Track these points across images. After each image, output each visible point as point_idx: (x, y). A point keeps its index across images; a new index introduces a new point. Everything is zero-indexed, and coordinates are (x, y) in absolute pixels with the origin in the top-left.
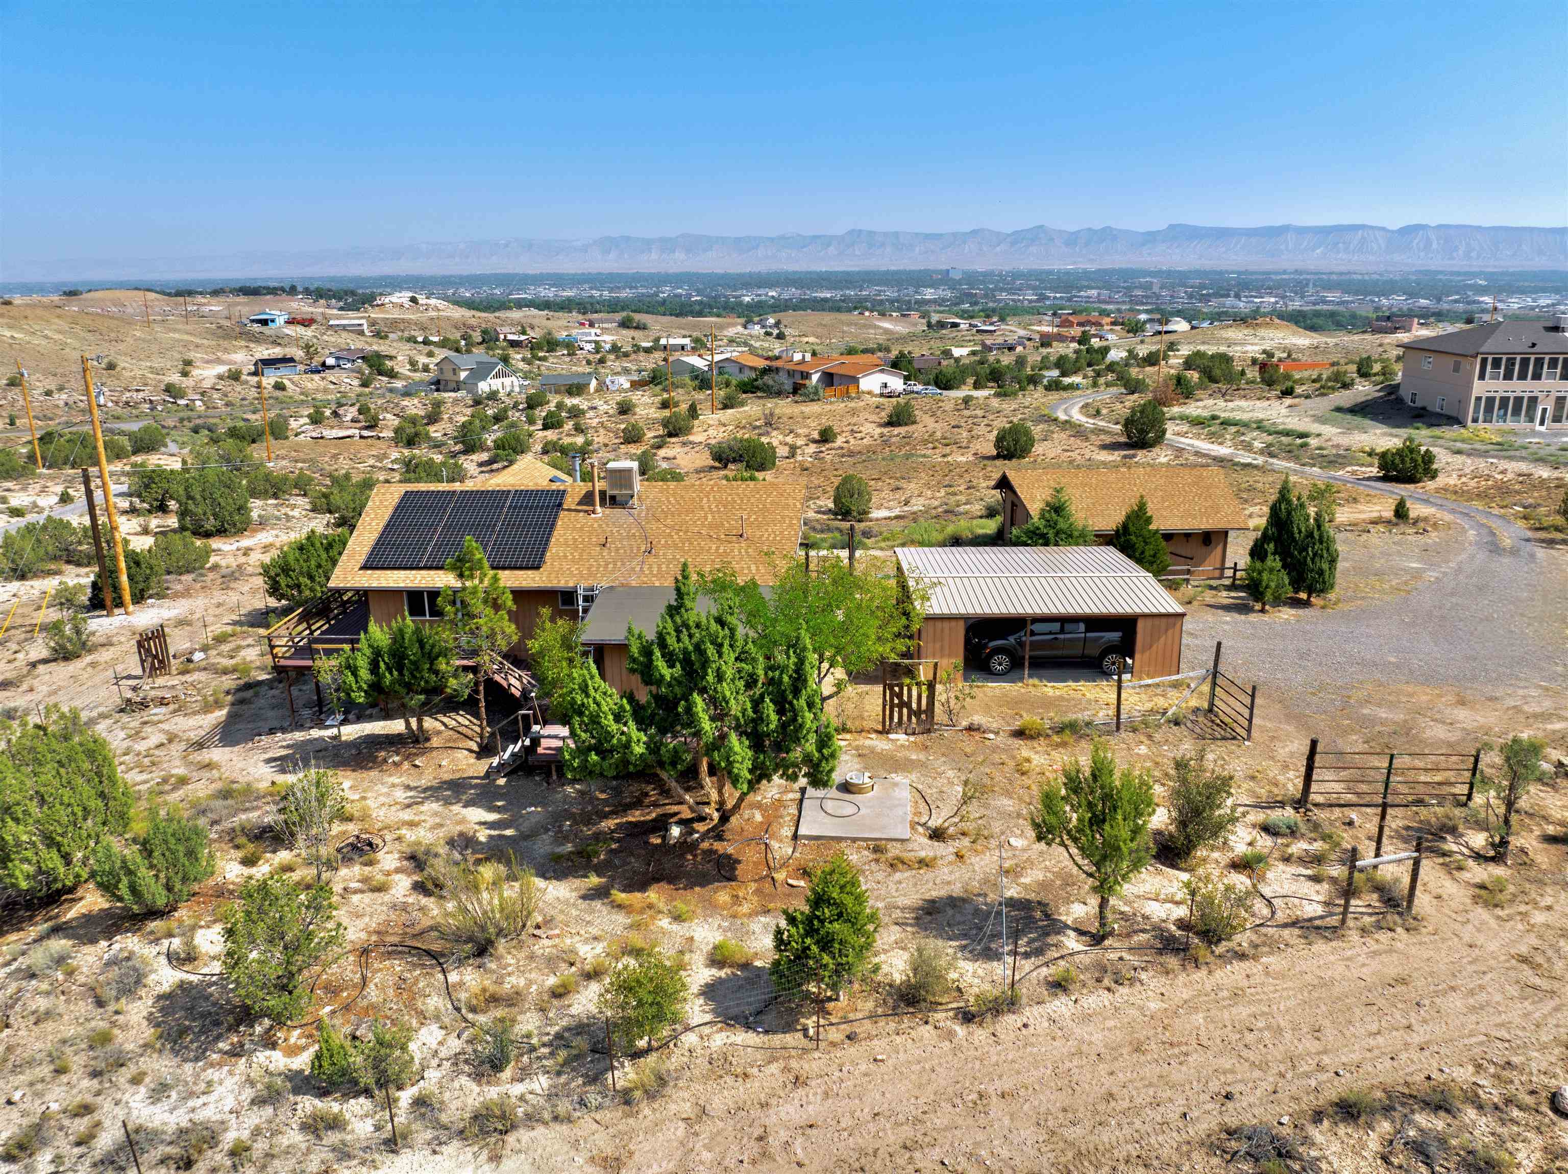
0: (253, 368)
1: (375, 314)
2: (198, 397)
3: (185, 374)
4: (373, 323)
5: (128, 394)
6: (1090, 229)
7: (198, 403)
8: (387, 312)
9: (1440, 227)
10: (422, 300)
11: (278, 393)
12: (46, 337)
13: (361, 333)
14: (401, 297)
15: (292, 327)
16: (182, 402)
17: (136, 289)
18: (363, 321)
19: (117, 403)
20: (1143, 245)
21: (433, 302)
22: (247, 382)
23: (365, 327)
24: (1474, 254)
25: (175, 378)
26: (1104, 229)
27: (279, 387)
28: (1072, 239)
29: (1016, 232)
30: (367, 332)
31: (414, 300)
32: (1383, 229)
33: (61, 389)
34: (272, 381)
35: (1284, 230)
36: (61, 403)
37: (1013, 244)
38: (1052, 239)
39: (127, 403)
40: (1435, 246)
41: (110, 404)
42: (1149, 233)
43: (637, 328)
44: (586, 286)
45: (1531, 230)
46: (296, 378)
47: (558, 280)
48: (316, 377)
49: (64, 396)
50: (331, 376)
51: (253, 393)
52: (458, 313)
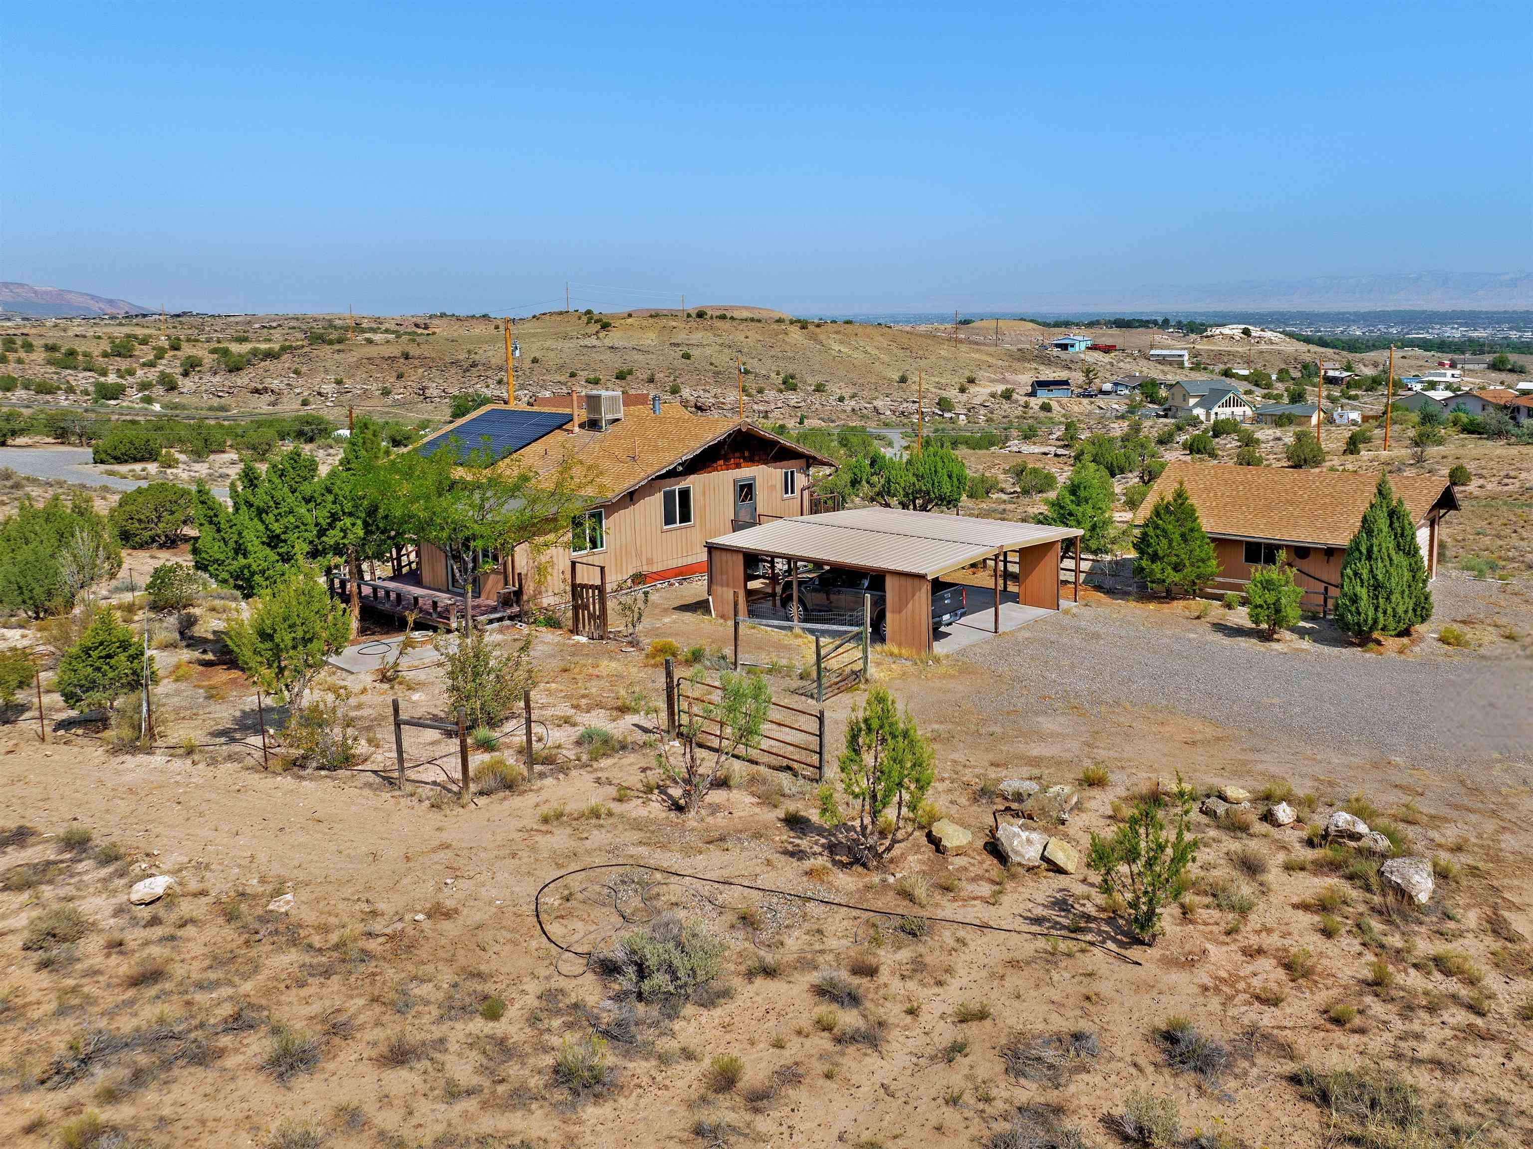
0: (1030, 389)
1: (1202, 346)
2: (965, 411)
3: (962, 390)
4: (1195, 354)
5: (905, 405)
7: (962, 417)
8: (1215, 344)
10: (1255, 332)
11: (1042, 414)
12: (866, 352)
13: (1181, 365)
14: (1235, 330)
15: (1091, 353)
16: (947, 415)
17: (1022, 319)
18: (1185, 353)
19: (894, 412)
21: (1268, 334)
22: (1017, 401)
23: (1186, 358)
25: (952, 394)
27: (1046, 408)
30: (1187, 364)
31: (1246, 332)
33: (853, 397)
34: (1040, 402)
36: (849, 409)
39: (903, 413)
41: (888, 413)
43: (1512, 371)
44: (1505, 326)
46: (1065, 401)
47: (1471, 319)
48: (1085, 401)
49: (853, 403)
50: (1101, 401)
51: (1019, 411)
52: (1292, 347)
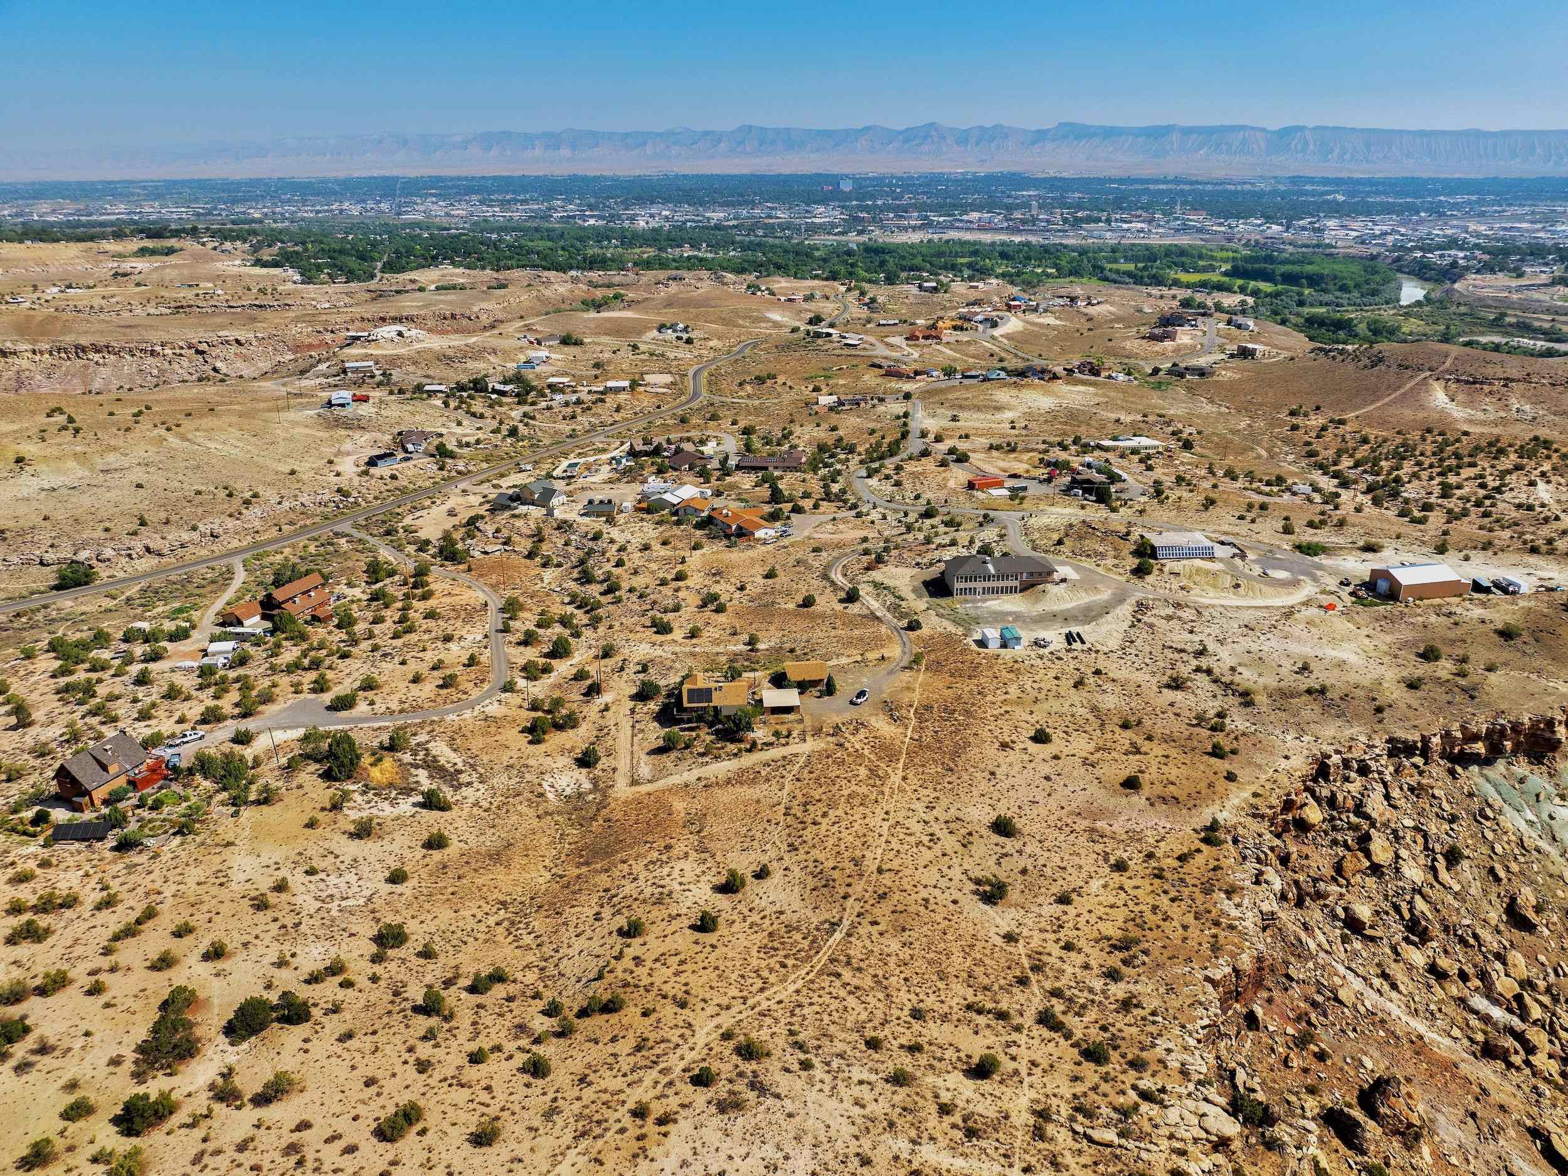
0: (366, 459)
2: (357, 494)
3: (337, 474)
5: (319, 497)
6: (981, 128)
7: (360, 499)
8: (382, 348)
9: (1316, 128)
16: (351, 500)
18: (369, 362)
20: (1033, 144)
22: (374, 476)
24: (1347, 156)
25: (332, 477)
26: (995, 127)
27: (394, 477)
28: (963, 138)
29: (907, 130)
32: (1263, 130)
34: (387, 473)
35: (1169, 129)
37: (906, 141)
38: (943, 138)
40: (1311, 147)
42: (1038, 132)
43: (576, 344)
45: (1401, 132)
50: (418, 463)
51: (382, 485)
